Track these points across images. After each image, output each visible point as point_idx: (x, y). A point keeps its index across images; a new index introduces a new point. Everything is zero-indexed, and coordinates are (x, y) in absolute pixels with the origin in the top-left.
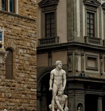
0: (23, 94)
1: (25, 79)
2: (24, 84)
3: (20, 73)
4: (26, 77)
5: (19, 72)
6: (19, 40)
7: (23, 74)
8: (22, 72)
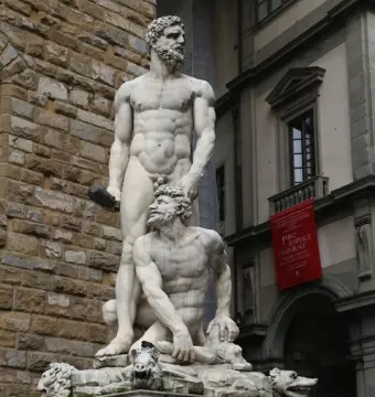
0: (59, 290)
1: (74, 220)
2: (67, 242)
3: (39, 189)
4: (86, 213)
5: (36, 183)
6: (44, 36)
7: (60, 195)
8: (58, 188)
